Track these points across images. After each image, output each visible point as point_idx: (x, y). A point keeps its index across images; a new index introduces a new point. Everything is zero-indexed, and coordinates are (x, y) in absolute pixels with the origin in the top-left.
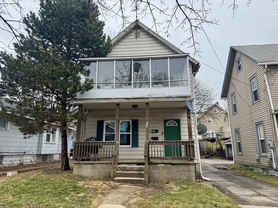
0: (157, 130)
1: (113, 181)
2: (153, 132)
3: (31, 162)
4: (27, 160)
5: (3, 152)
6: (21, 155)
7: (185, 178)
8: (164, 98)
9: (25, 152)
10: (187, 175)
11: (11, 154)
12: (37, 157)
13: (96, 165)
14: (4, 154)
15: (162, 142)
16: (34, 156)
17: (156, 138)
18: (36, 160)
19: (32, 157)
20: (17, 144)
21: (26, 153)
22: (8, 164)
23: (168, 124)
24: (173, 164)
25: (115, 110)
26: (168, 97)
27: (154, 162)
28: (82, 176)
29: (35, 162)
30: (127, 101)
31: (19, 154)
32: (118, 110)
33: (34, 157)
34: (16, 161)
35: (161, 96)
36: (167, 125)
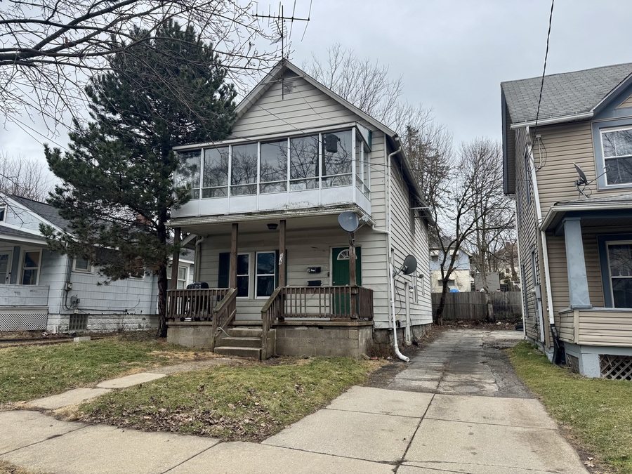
0: (320, 268)
1: (213, 352)
2: (311, 272)
3: (140, 327)
4: (131, 324)
5: (86, 310)
6: (119, 315)
7: (339, 351)
8: (310, 209)
9: (126, 311)
10: (343, 346)
11: (100, 313)
12: (151, 319)
13: (200, 327)
14: (87, 312)
15: (327, 288)
16: (144, 317)
17: (318, 283)
18: (149, 325)
19: (140, 320)
20: (112, 298)
21: (129, 312)
22: (97, 328)
23: (341, 257)
24: (321, 327)
25: (230, 234)
26: (317, 208)
27: (289, 323)
28: (179, 345)
29: (147, 327)
30: (248, 218)
31: (115, 313)
32: (234, 233)
33: (144, 319)
34: (111, 324)
35: (304, 205)
36: (338, 259)
